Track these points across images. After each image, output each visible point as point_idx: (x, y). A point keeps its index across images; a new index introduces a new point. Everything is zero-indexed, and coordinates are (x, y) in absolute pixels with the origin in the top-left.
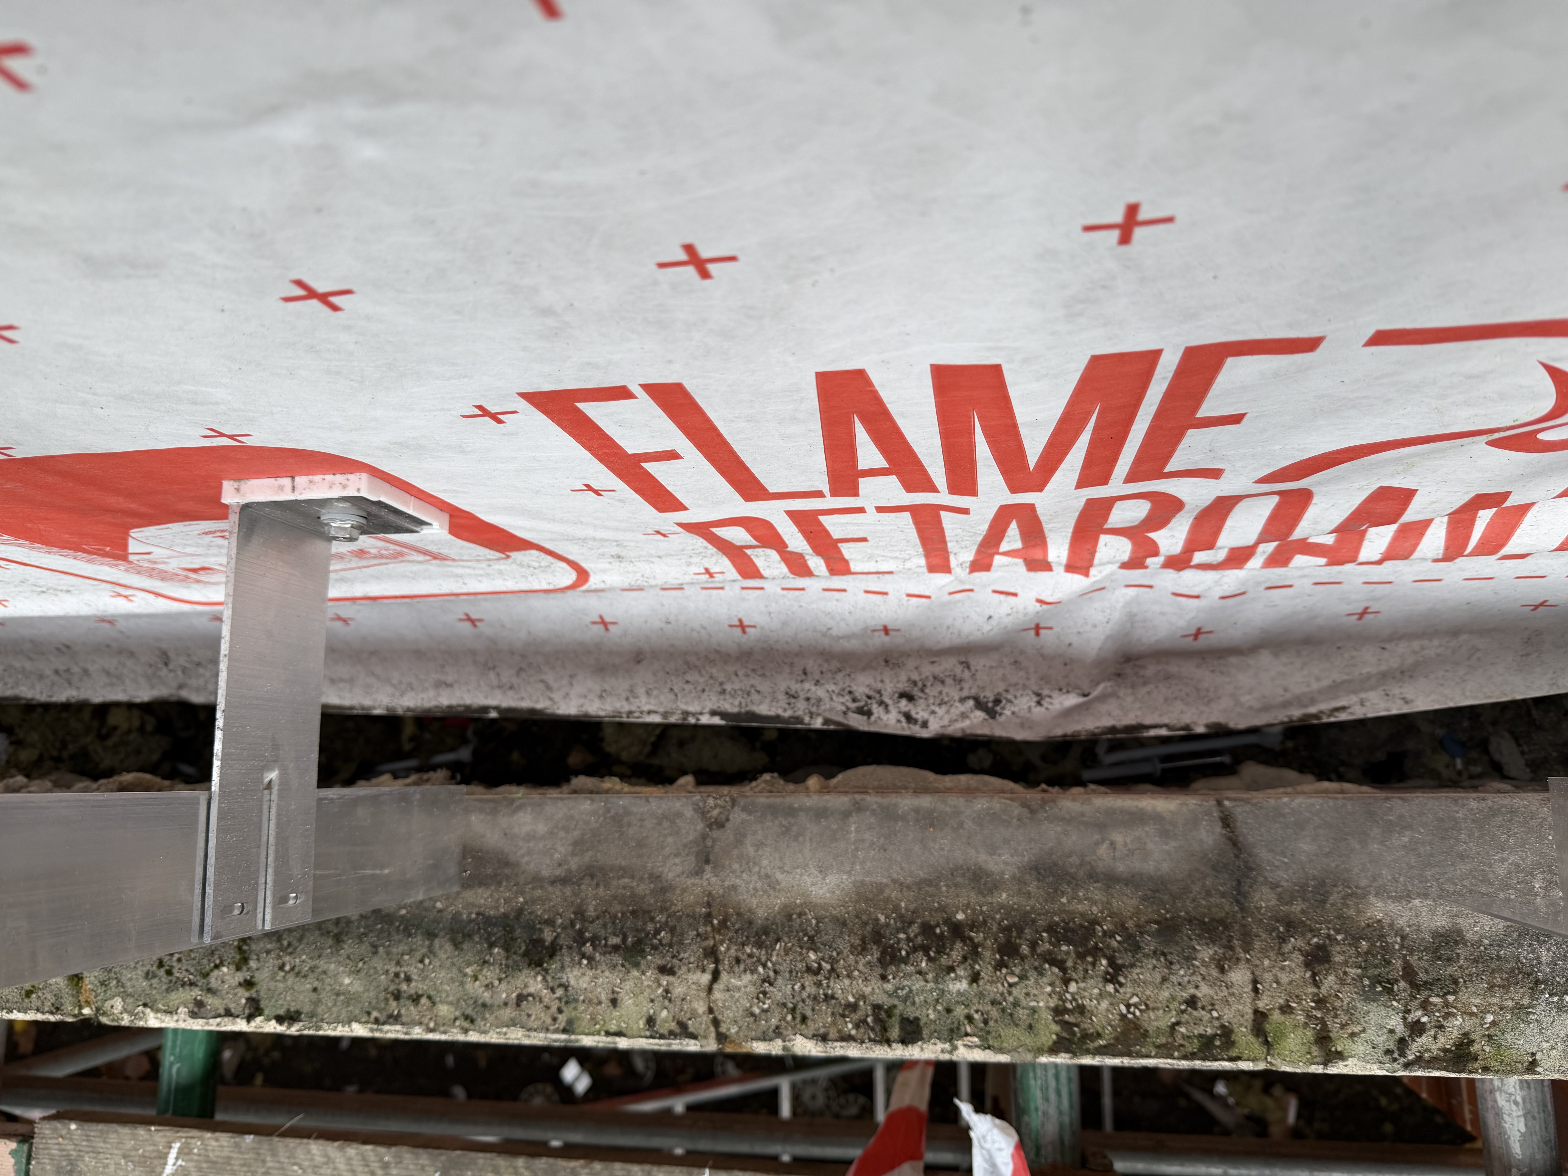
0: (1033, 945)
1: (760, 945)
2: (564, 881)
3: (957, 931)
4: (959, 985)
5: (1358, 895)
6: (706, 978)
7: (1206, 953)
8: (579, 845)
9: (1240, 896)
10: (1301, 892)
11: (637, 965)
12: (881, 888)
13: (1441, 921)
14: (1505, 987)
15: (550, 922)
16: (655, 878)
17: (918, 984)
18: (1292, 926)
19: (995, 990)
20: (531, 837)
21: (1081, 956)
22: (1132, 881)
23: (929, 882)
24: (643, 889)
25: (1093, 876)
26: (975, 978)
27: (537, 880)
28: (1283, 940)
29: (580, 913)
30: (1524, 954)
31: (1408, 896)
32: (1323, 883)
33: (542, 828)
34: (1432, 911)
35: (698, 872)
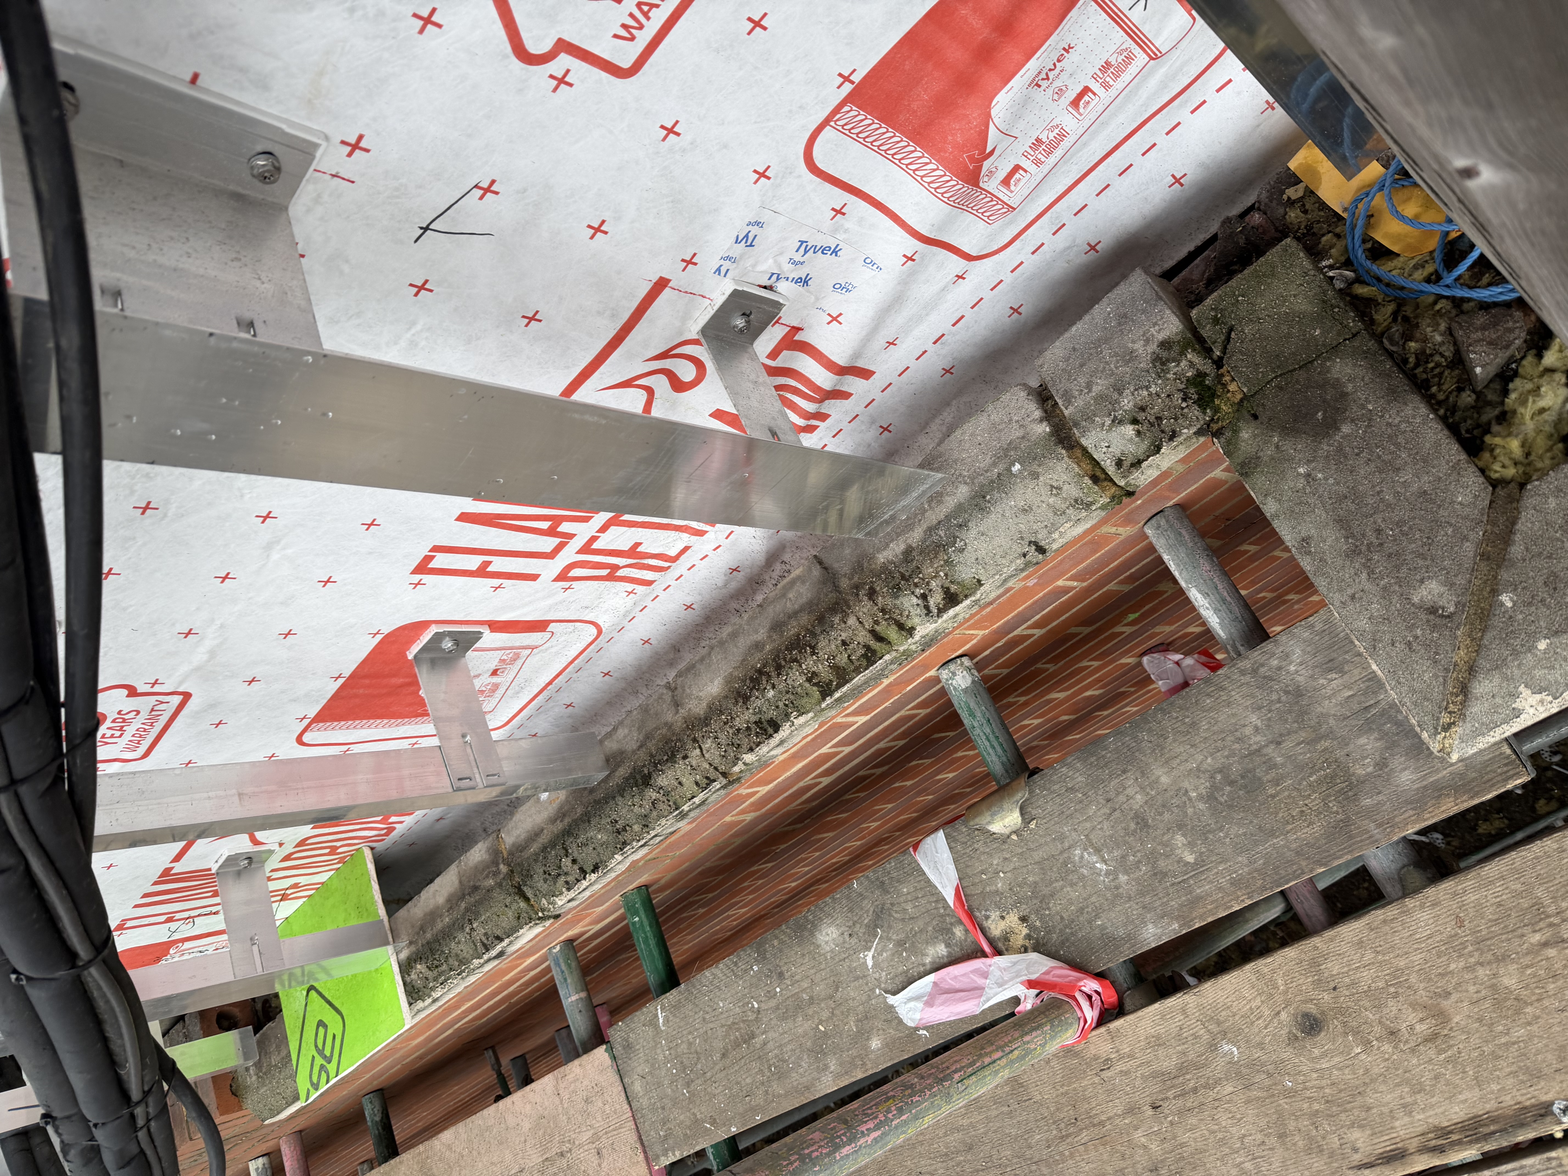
0: (785, 660)
1: (707, 726)
2: (641, 747)
3: (760, 672)
4: (771, 694)
5: (872, 558)
6: (698, 751)
7: (836, 620)
8: (639, 729)
9: (836, 588)
10: (854, 571)
11: (675, 762)
12: (731, 674)
13: (903, 547)
14: (936, 557)
15: (644, 766)
16: (666, 724)
17: (759, 703)
18: (857, 587)
19: (781, 686)
20: (625, 737)
21: (800, 652)
22: (801, 609)
23: (744, 660)
24: (664, 731)
25: (790, 617)
26: (774, 687)
27: (634, 752)
28: (857, 595)
29: (652, 756)
30: (935, 538)
31: (887, 545)
32: (859, 562)
33: (626, 731)
34: (898, 545)
35: (677, 712)
